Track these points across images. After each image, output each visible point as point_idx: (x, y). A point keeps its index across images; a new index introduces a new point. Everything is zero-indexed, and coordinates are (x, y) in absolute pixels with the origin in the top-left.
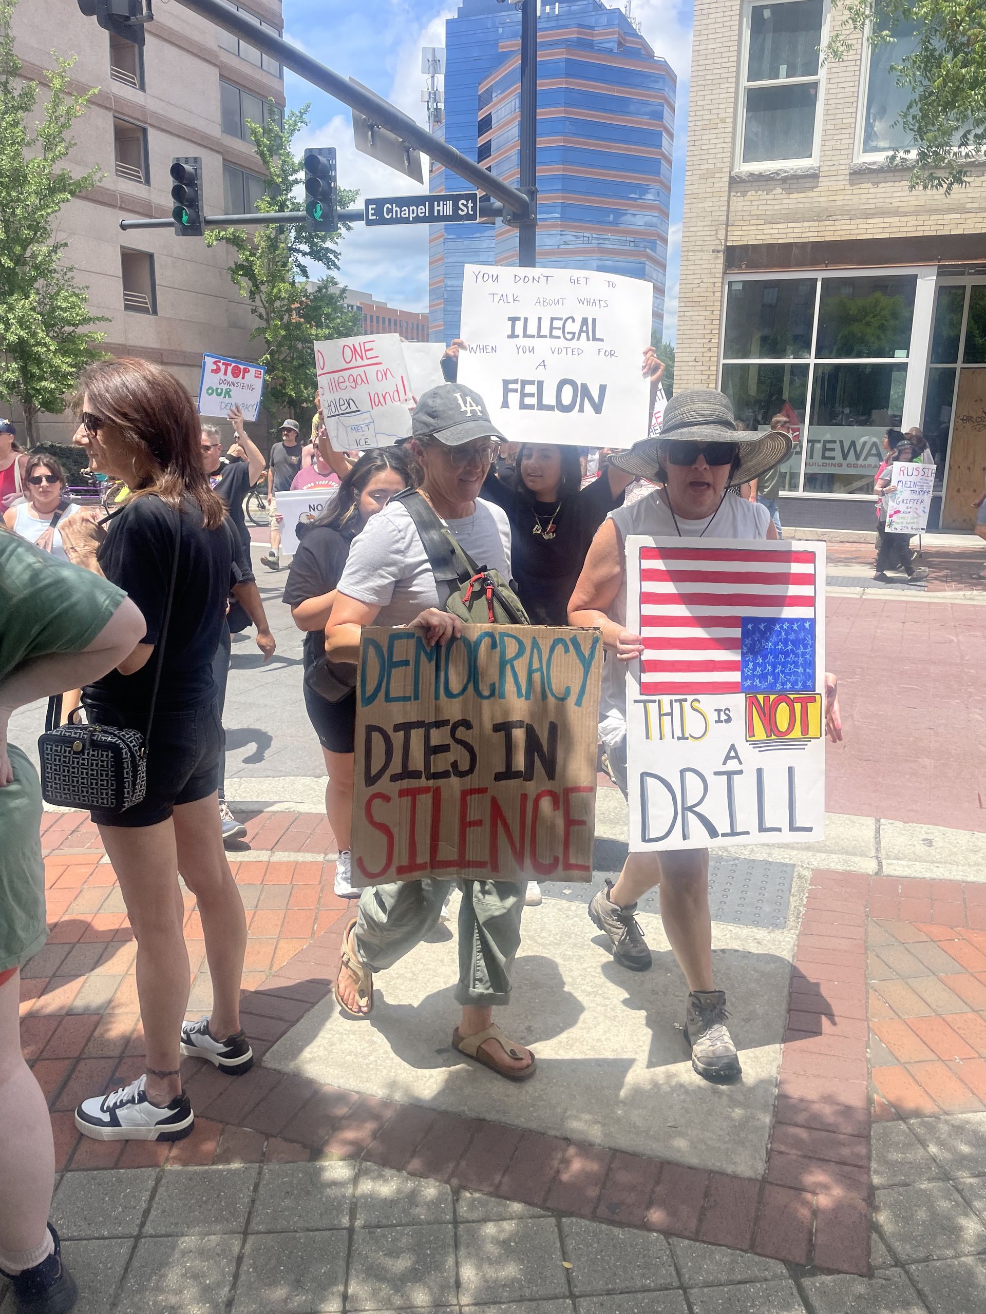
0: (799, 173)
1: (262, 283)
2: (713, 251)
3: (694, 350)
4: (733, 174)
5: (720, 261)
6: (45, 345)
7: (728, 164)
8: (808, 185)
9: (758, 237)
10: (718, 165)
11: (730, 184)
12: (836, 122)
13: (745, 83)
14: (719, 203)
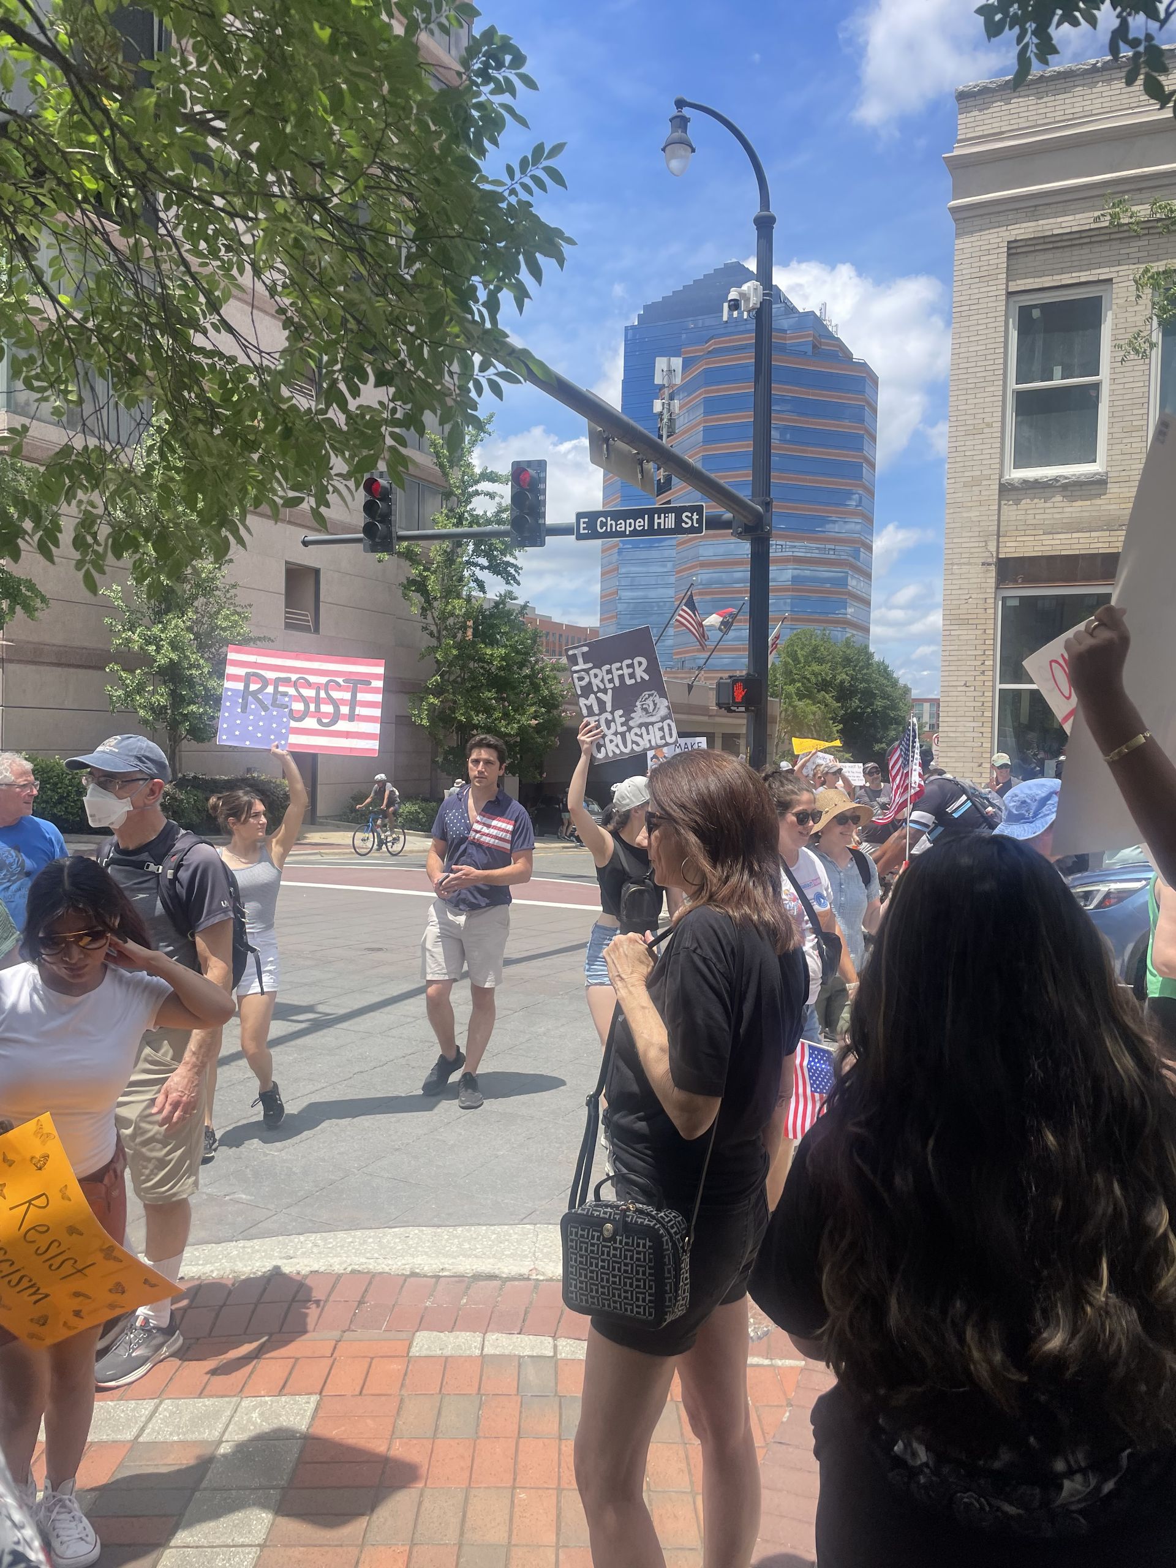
0: (1083, 478)
1: (435, 598)
2: (983, 564)
3: (963, 673)
4: (1003, 481)
5: (991, 577)
7: (997, 471)
8: (1093, 492)
9: (1036, 549)
10: (984, 472)
11: (1000, 491)
12: (1123, 424)
13: (1013, 385)
14: (989, 513)
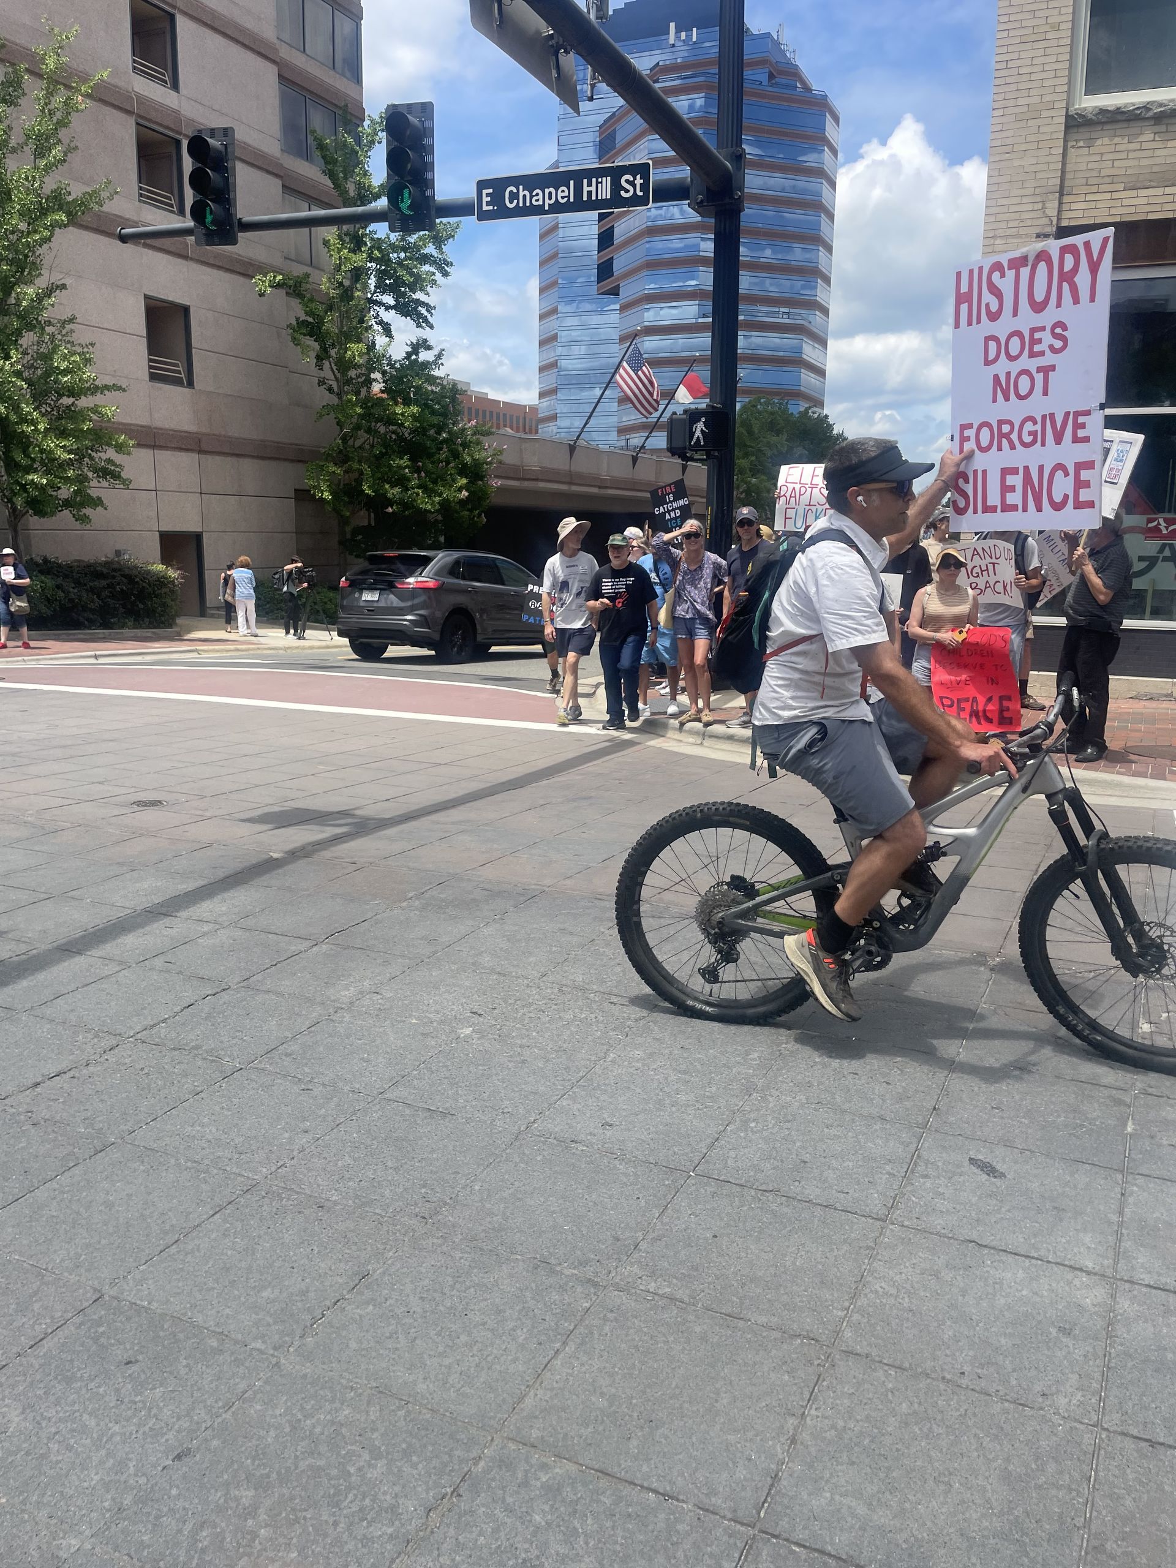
1: (332, 345)
2: (1038, 236)
4: (1071, 111)
6: (33, 422)
7: (1064, 97)
9: (1113, 211)
10: (1046, 98)
11: (1067, 127)
14: (1049, 159)
